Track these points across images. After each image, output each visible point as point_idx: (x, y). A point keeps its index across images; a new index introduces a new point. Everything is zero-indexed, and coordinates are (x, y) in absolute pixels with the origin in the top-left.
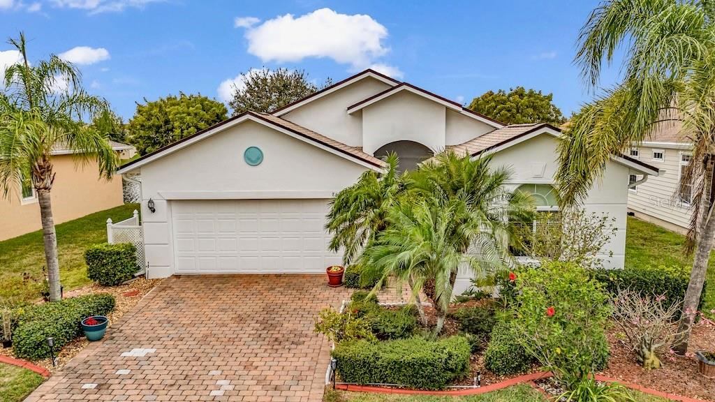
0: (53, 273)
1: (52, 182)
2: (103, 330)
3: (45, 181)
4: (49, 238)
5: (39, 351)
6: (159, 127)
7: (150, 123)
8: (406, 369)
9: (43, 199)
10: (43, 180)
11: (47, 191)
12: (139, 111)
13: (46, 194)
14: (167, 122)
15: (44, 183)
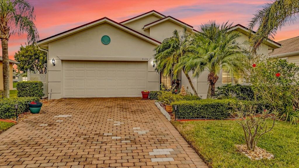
0: (7, 84)
1: (9, 37)
2: (40, 108)
3: (6, 35)
4: (6, 65)
5: (7, 114)
6: (31, 56)
7: (27, 54)
8: (210, 109)
9: (4, 44)
10: (5, 34)
11: (7, 40)
12: (21, 49)
13: (6, 42)
14: (35, 54)
15: (6, 36)
